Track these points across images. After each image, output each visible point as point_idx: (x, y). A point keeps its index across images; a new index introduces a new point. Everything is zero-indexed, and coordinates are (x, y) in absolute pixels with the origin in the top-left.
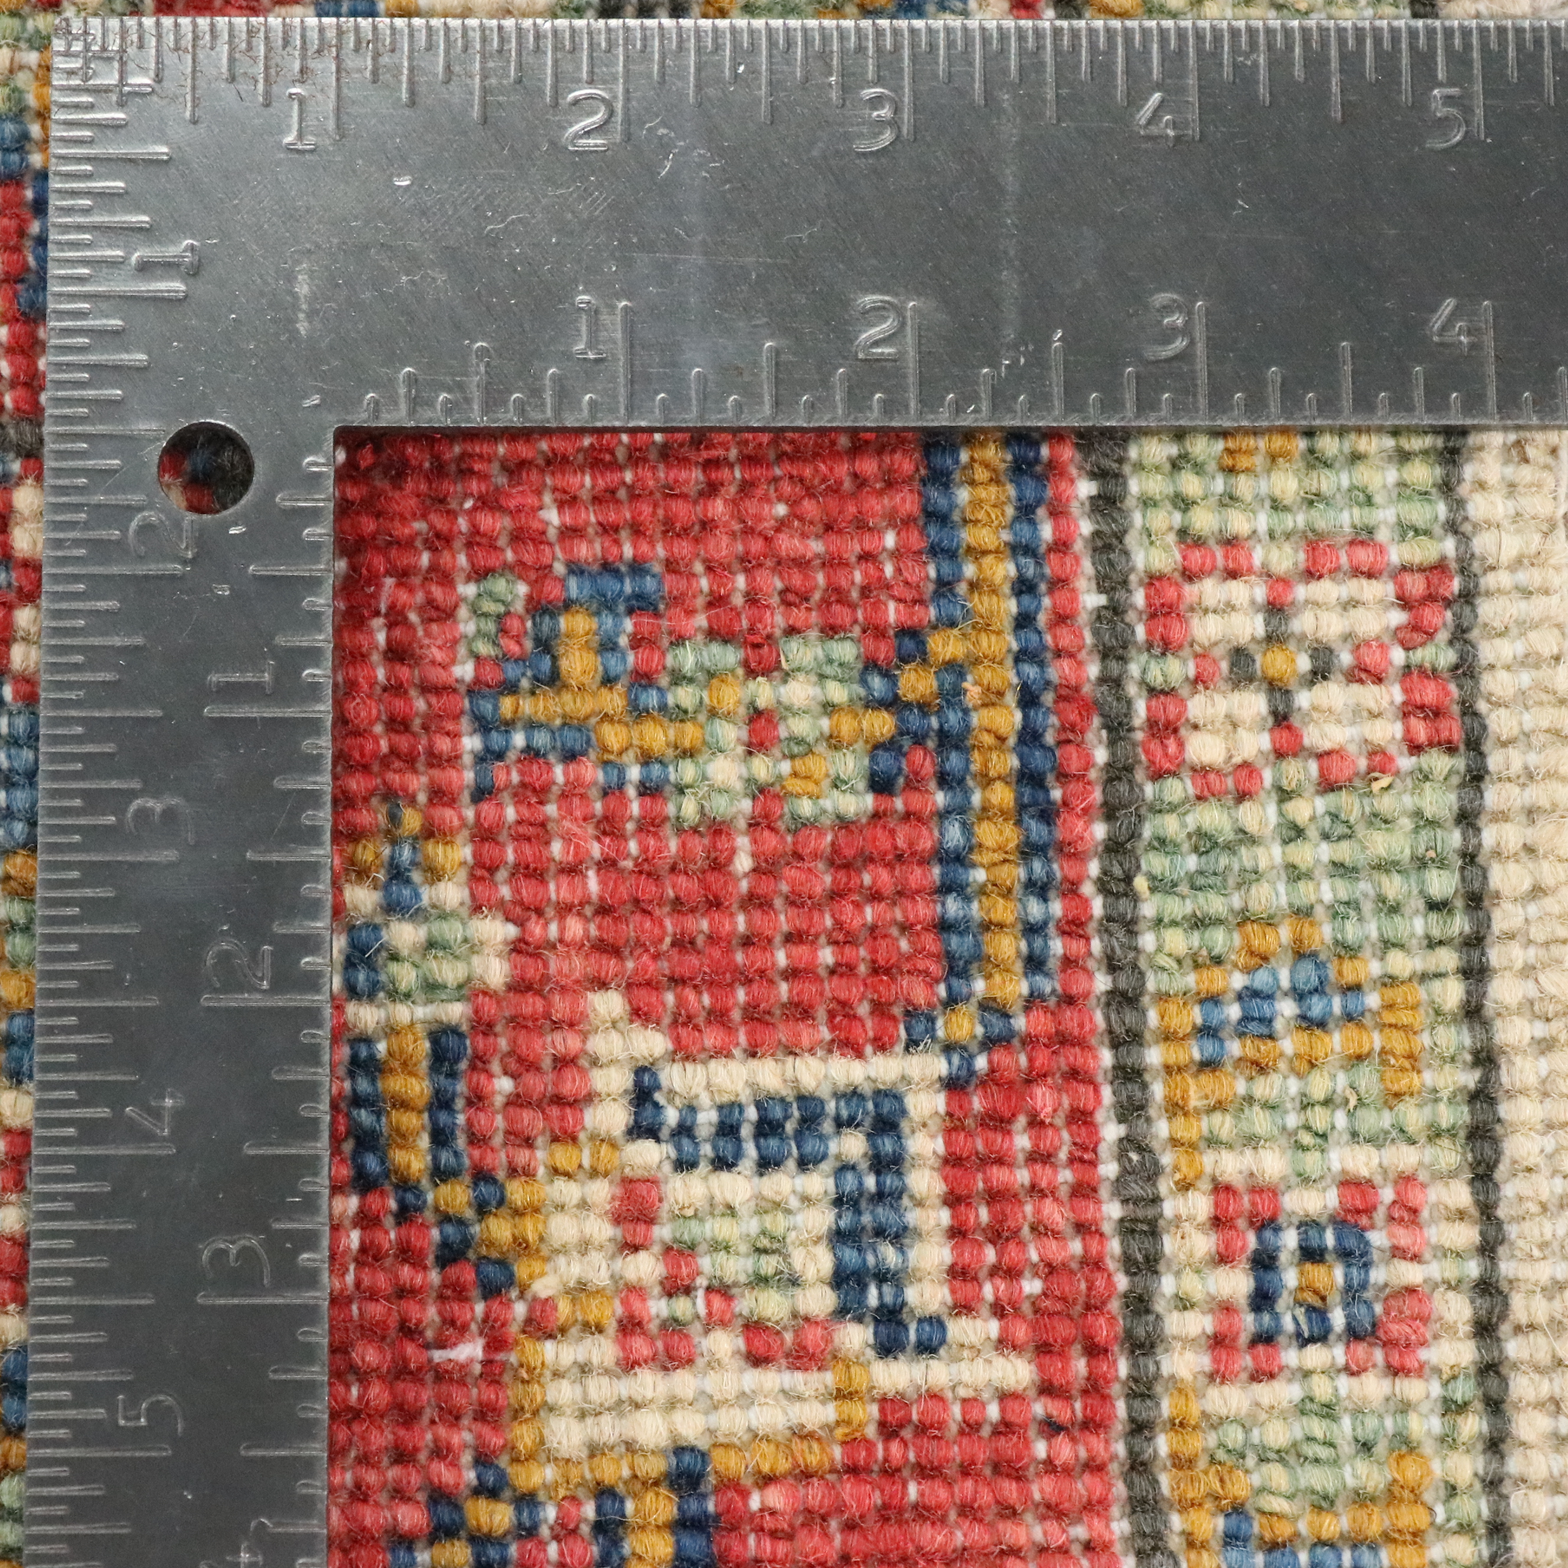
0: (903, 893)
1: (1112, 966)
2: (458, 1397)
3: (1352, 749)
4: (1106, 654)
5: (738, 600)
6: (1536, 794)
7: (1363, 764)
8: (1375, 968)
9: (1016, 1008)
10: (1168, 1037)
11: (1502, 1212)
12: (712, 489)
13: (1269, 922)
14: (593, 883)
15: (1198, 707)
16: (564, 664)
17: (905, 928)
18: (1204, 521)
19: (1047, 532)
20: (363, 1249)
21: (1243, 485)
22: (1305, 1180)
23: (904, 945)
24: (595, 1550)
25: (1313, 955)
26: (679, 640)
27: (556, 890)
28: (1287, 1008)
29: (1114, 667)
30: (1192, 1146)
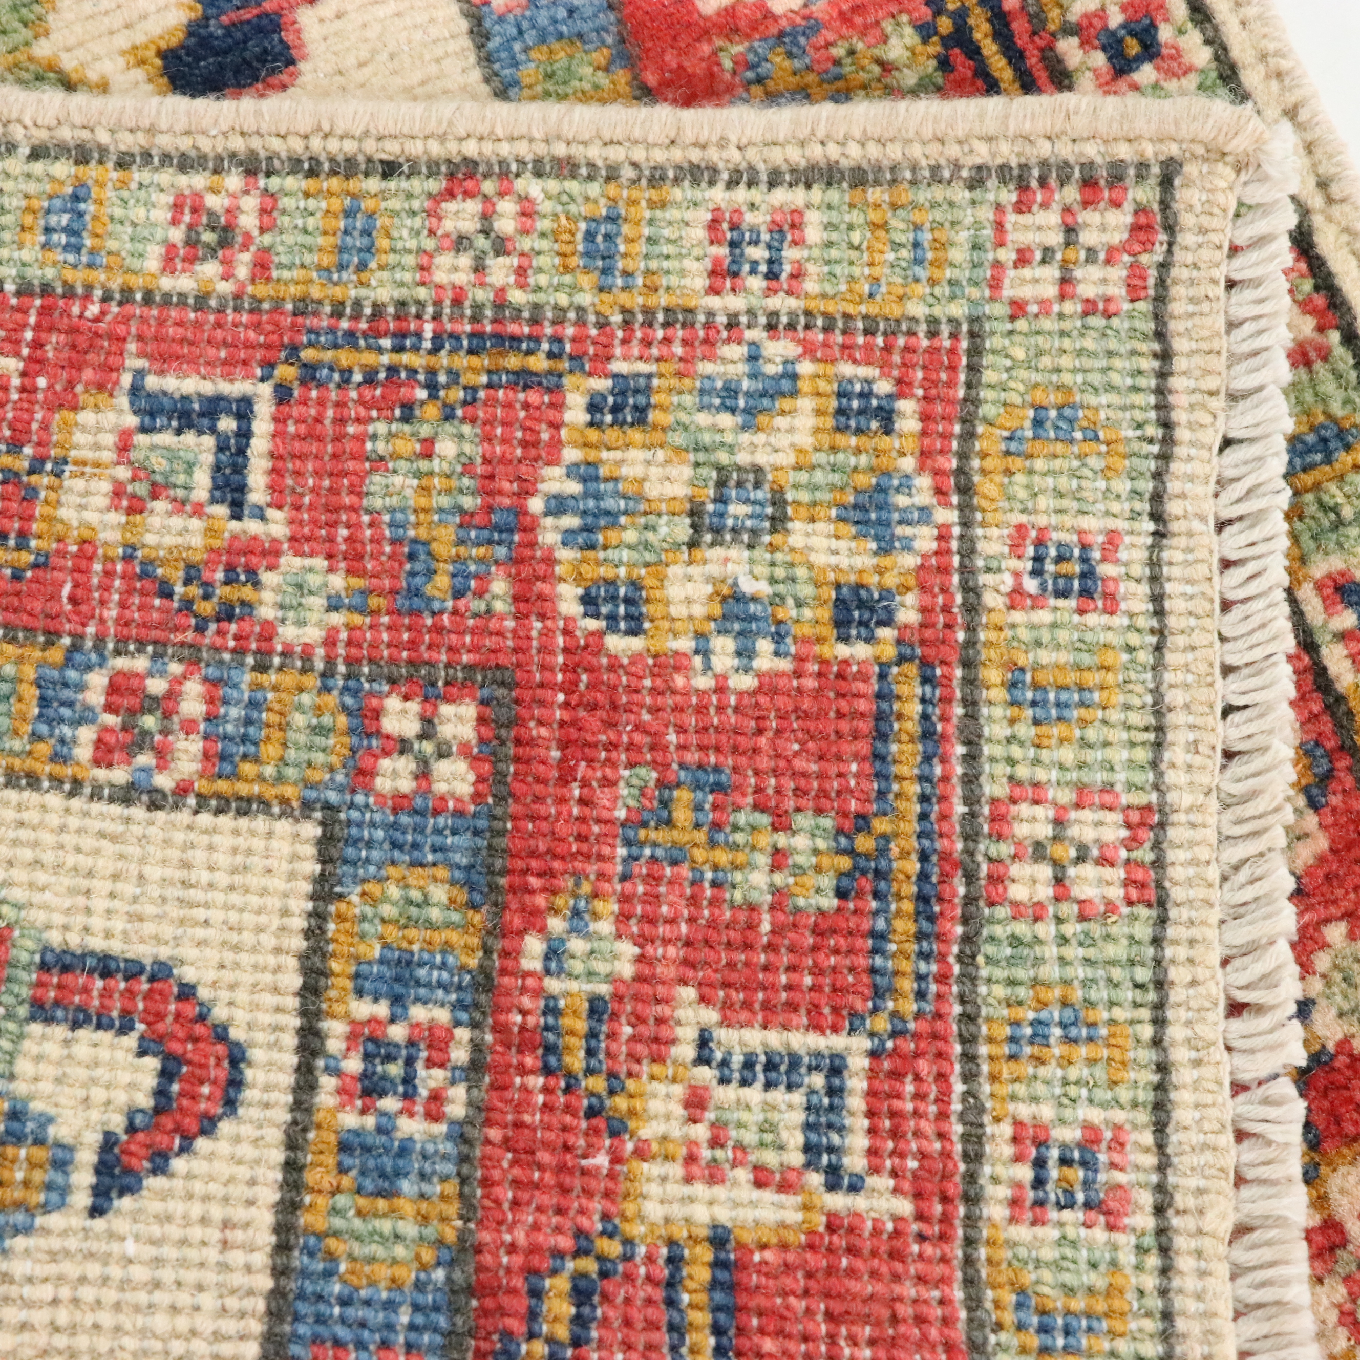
0: (851, 951)
1: (963, 1000)
2: (593, 1184)
3: (1097, 901)
4: (966, 838)
5: (770, 791)
6: (1195, 932)
7: (1102, 909)
8: (1105, 1015)
9: (910, 1018)
10: (991, 1040)
11: (1170, 1150)
12: (760, 731)
13: (1048, 986)
14: (684, 928)
15: (1015, 870)
16: (675, 815)
17: (852, 969)
18: (1023, 772)
19: (938, 770)
20: (545, 1105)
21: (1044, 754)
22: (1062, 1121)
23: (850, 979)
24: (666, 1272)
25: (1072, 1005)
26: (737, 808)
27: (662, 930)
28: (1057, 1032)
29: (971, 845)
30: (1003, 1099)
